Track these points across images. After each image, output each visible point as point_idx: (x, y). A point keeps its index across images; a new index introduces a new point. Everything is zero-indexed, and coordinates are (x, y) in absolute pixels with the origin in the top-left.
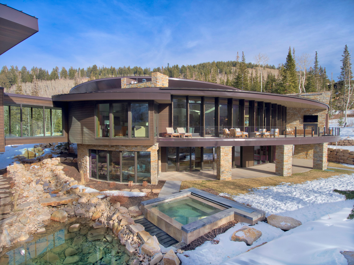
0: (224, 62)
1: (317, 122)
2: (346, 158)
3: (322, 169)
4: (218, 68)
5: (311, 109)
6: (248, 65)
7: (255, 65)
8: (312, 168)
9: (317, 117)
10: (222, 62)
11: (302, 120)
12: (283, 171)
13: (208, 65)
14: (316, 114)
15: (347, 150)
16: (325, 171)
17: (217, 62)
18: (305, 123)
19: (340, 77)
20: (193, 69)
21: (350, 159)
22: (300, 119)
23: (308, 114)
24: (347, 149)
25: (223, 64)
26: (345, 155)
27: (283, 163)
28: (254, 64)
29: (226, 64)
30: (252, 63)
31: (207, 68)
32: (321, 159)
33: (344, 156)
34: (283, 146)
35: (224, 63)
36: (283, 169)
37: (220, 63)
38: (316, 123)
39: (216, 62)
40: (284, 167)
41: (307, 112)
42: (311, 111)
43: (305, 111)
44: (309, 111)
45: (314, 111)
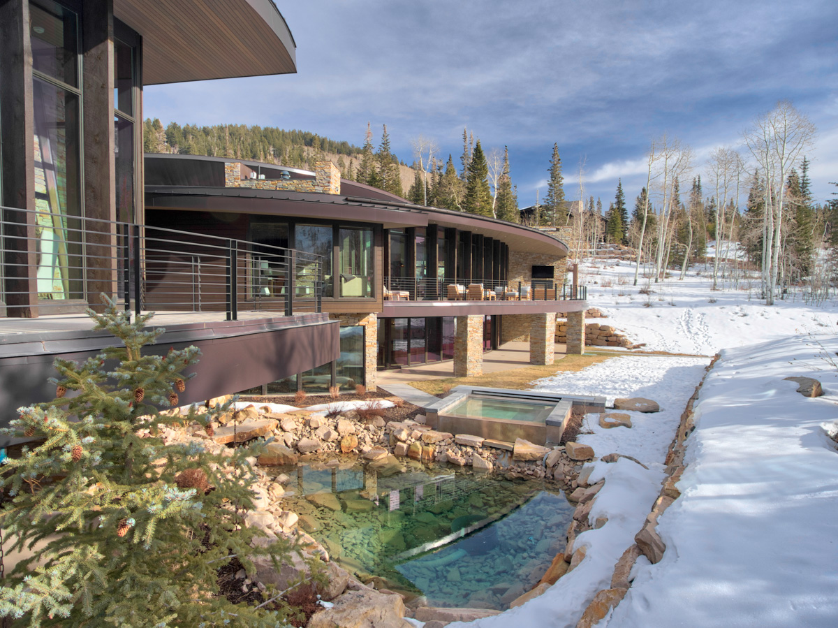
0: (283, 131)
1: (553, 278)
2: (595, 336)
3: (580, 353)
4: (270, 144)
5: (543, 255)
6: (339, 148)
7: (356, 149)
8: (565, 353)
9: (552, 268)
10: (277, 130)
11: (529, 274)
12: (545, 356)
13: (242, 132)
14: (550, 265)
15: (596, 324)
16: (583, 356)
17: (266, 129)
18: (534, 279)
19: (547, 200)
20: (204, 136)
21: (601, 338)
22: (527, 271)
23: (538, 263)
24: (595, 322)
25: (281, 134)
26: (594, 331)
27: (545, 342)
28: (353, 146)
29: (288, 136)
30: (350, 144)
31: (242, 139)
32: (578, 337)
33: (591, 333)
34: (545, 315)
35: (284, 134)
36: (544, 353)
37: (272, 131)
38: (551, 279)
39: (262, 129)
40: (547, 350)
41: (537, 261)
42: (543, 258)
43: (534, 258)
44: (540, 258)
45: (547, 258)
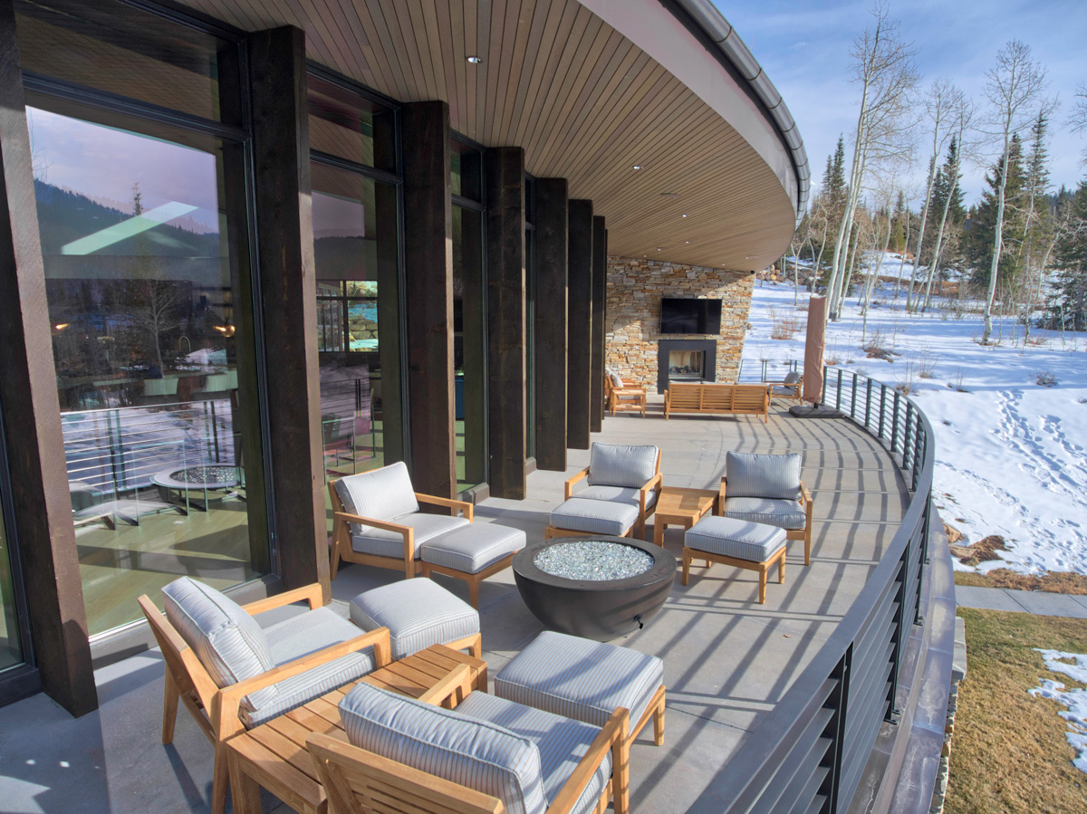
1: (718, 333)
5: (690, 266)
9: (716, 306)
11: (652, 321)
14: (711, 295)
18: (667, 337)
22: (646, 313)
38: (710, 337)
41: (675, 283)
42: (691, 275)
43: (667, 276)
44: (681, 274)
45: (703, 276)
